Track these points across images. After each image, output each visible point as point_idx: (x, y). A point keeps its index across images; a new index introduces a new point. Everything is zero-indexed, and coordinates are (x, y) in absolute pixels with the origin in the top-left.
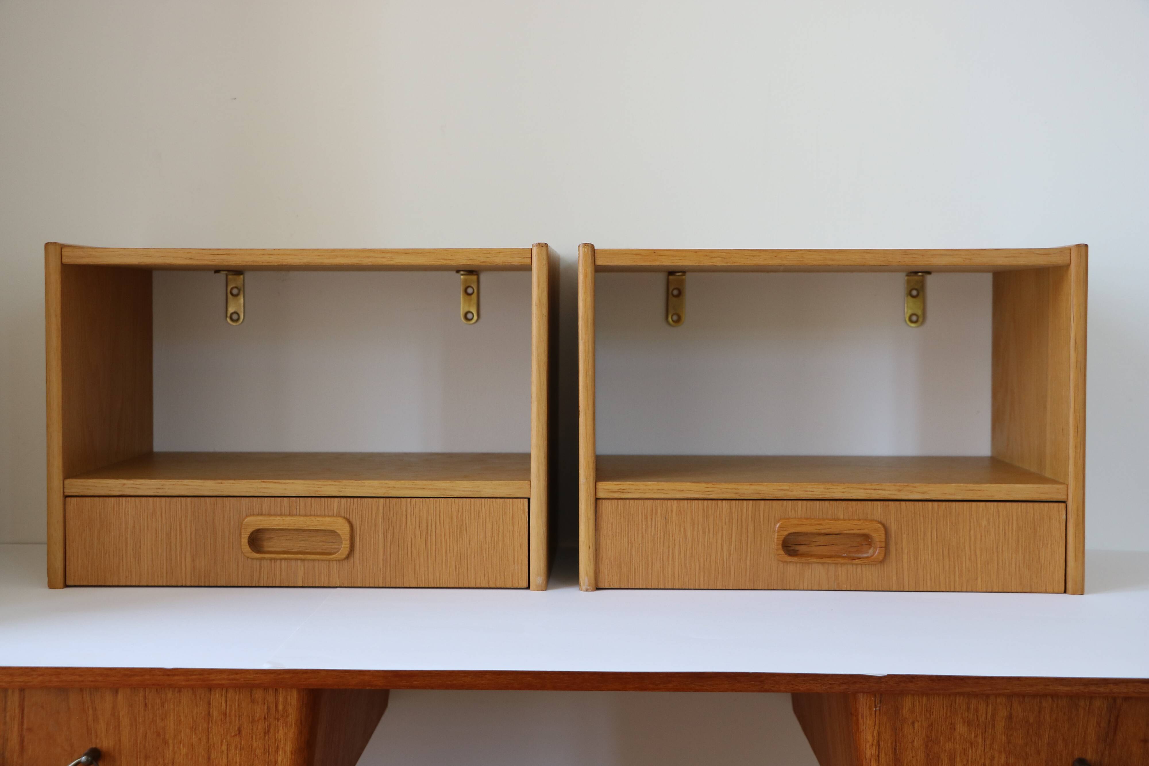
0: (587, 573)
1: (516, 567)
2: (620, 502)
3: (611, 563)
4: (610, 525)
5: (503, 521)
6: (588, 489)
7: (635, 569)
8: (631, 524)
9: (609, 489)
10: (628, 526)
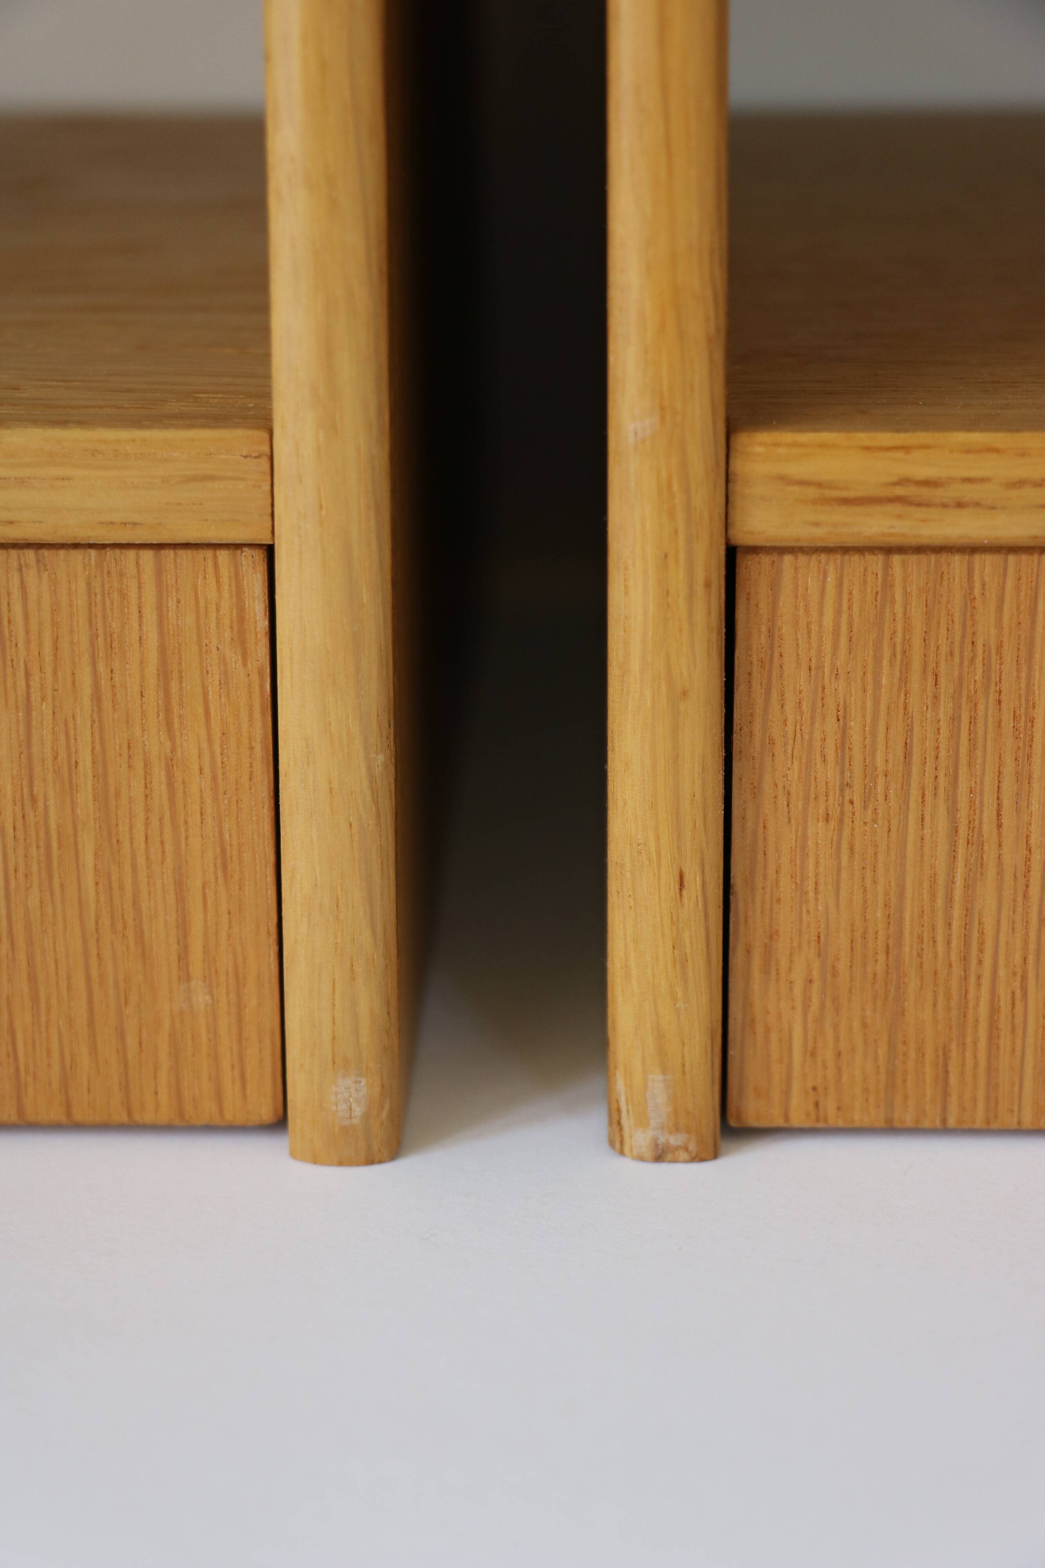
0: (662, 1054)
1: (201, 999)
2: (904, 564)
3: (835, 974)
4: (831, 726)
5: (97, 698)
6: (676, 487)
7: (994, 1010)
8: (973, 721)
9: (819, 485)
10: (955, 736)
